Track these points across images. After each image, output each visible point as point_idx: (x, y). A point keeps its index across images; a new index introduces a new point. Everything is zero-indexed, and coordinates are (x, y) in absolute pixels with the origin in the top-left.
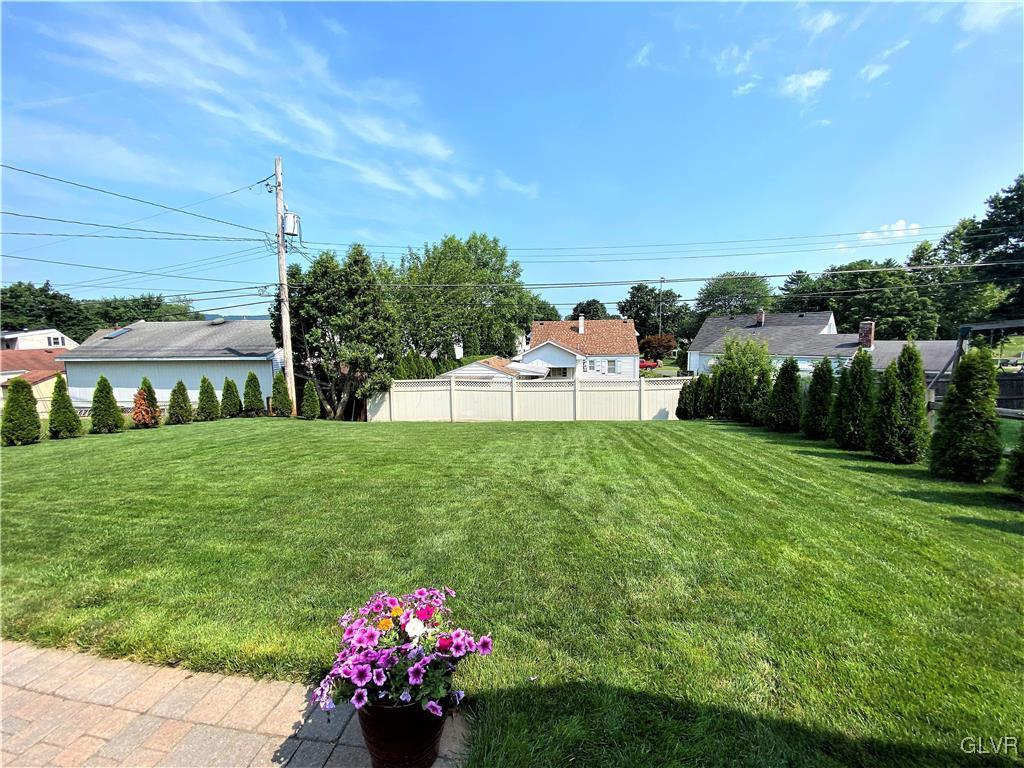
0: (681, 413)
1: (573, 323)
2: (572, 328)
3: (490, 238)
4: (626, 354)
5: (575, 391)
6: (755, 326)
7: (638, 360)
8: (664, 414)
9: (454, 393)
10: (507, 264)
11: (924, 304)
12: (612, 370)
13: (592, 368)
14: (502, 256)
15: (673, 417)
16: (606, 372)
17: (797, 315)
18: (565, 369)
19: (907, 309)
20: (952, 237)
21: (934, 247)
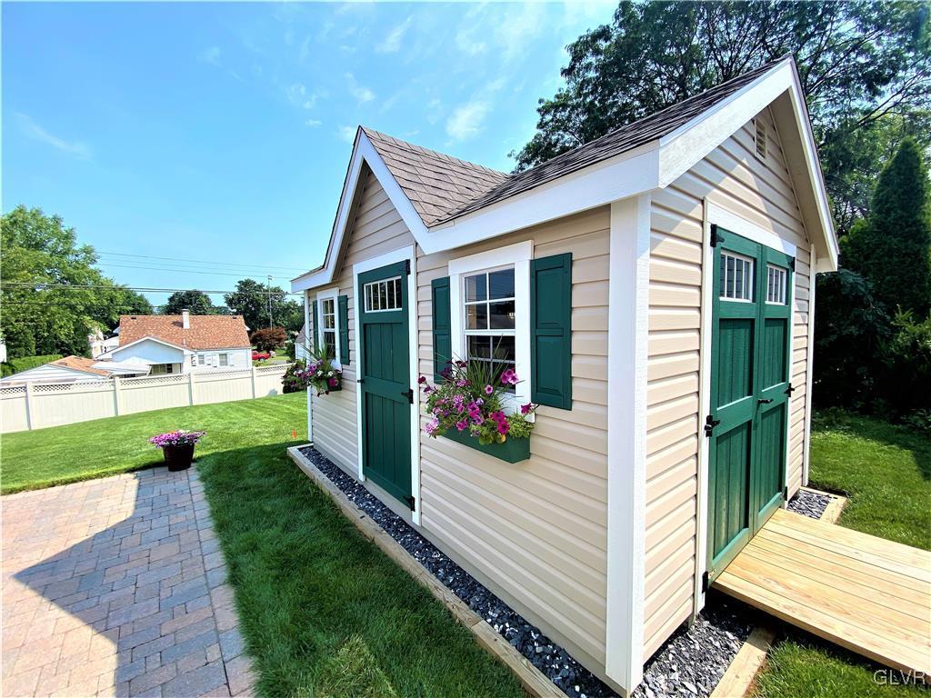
0: (287, 390)
1: (175, 318)
2: (174, 323)
3: (48, 214)
4: (237, 347)
7: (250, 352)
8: (274, 393)
9: (32, 400)
10: (76, 248)
12: (224, 363)
13: (202, 362)
14: (68, 237)
15: (280, 393)
16: (218, 365)
18: (170, 365)
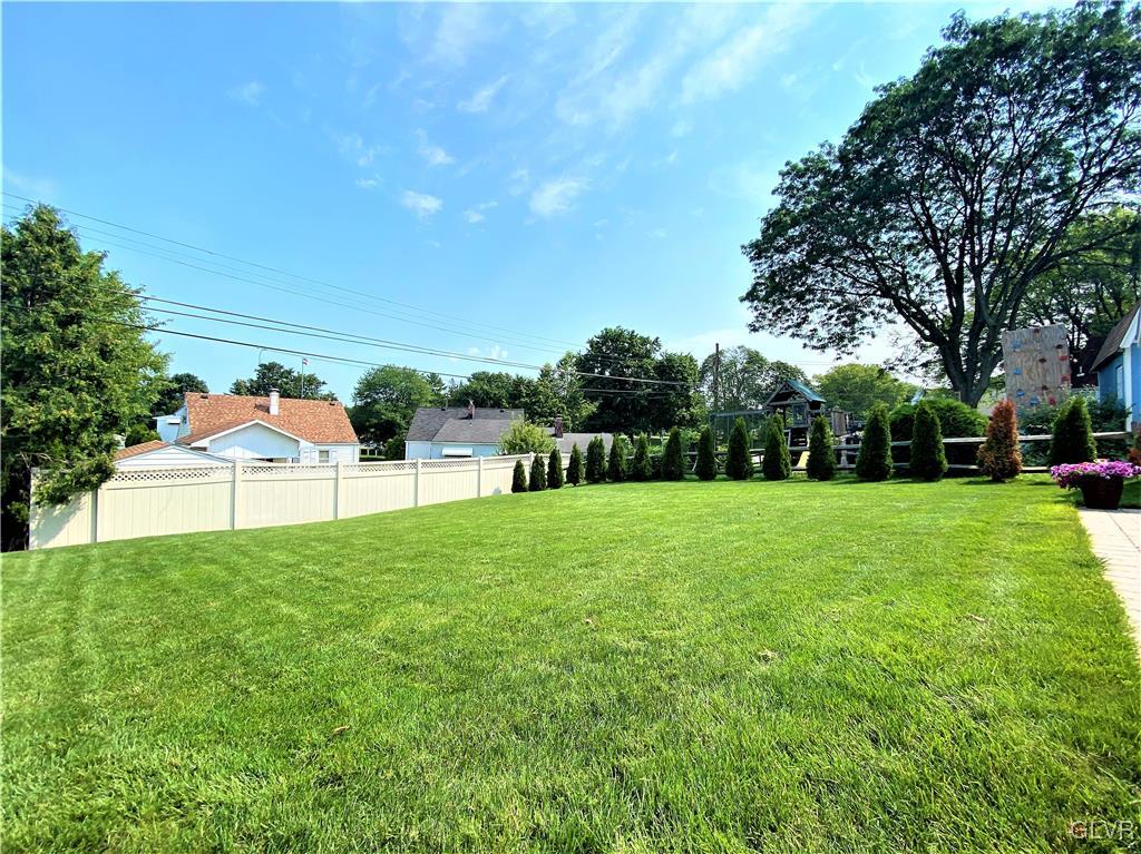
1: (260, 400)
2: (258, 407)
4: (343, 443)
6: (466, 418)
7: (357, 449)
11: (562, 407)
17: (499, 411)
19: (553, 413)
20: (563, 363)
21: (553, 369)
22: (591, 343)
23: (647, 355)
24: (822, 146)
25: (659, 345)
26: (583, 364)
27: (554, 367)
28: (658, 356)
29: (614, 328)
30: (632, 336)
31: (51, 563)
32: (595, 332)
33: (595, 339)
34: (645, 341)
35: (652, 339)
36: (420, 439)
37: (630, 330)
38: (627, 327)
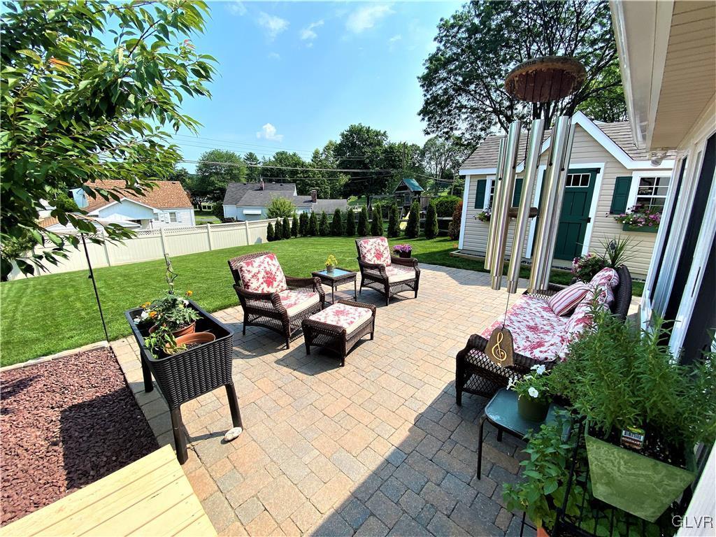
0: (270, 238)
4: (183, 207)
5: (208, 232)
6: (260, 190)
7: (192, 211)
8: (260, 240)
11: (324, 181)
12: (174, 220)
15: (265, 241)
16: (169, 221)
17: (280, 184)
19: (318, 184)
20: (327, 149)
21: (321, 152)
22: (343, 135)
23: (379, 143)
24: (464, 7)
25: (386, 137)
26: (339, 150)
27: (321, 151)
28: (385, 144)
29: (357, 125)
30: (368, 131)
31: (13, 288)
32: (345, 128)
33: (345, 133)
34: (377, 134)
35: (382, 132)
36: (231, 204)
37: (367, 126)
38: (365, 124)
